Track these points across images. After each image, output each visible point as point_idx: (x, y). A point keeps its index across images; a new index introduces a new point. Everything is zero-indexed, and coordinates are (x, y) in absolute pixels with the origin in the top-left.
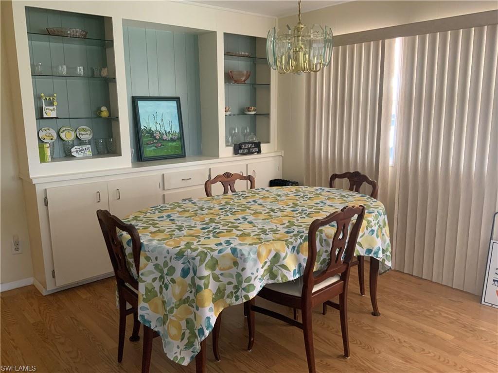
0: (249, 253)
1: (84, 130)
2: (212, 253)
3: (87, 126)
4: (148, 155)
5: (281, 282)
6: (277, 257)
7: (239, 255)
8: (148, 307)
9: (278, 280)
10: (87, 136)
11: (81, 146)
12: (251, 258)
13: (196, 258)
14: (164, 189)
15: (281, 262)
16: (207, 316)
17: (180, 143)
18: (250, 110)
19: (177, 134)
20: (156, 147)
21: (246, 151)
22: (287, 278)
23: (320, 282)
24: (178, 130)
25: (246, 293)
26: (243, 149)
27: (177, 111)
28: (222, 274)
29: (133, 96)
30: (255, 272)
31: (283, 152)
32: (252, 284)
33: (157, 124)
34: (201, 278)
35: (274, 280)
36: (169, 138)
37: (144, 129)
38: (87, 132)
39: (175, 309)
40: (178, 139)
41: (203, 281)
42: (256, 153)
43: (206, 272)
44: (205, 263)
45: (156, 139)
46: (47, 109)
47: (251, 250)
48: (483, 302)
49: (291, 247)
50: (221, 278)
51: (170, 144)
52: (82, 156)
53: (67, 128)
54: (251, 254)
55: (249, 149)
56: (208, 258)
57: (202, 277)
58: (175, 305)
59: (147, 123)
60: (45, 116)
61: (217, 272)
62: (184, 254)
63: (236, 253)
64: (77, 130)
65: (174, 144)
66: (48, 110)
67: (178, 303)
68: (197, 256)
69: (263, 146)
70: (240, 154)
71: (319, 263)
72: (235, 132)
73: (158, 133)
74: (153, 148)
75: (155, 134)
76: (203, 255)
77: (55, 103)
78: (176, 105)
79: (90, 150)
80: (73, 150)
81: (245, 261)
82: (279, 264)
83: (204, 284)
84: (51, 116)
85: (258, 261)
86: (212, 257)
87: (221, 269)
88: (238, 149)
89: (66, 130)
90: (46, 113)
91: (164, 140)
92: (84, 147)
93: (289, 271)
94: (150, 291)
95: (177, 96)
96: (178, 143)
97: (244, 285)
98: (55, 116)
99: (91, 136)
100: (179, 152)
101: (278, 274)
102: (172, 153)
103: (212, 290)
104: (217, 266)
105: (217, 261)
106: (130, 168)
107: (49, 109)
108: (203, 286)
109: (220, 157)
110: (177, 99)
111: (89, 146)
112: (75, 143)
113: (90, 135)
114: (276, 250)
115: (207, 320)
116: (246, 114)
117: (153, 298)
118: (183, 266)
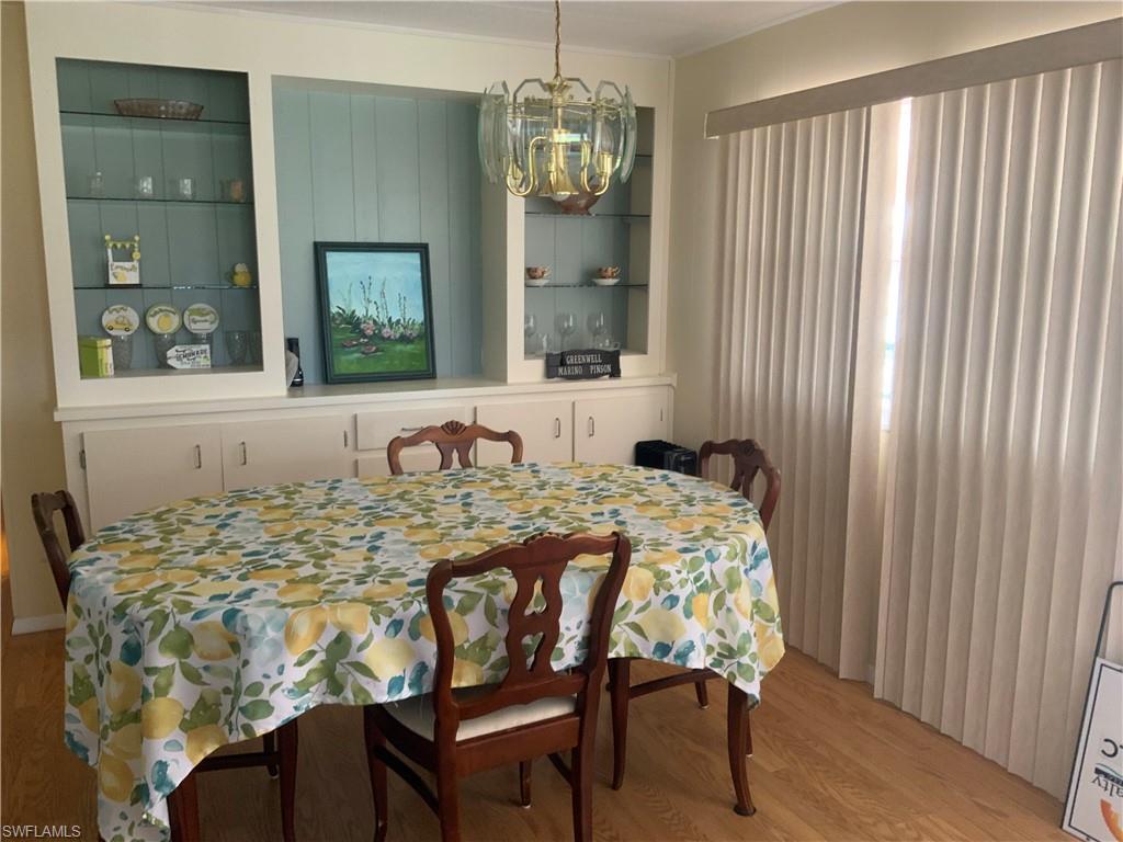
0: (264, 627)
1: (200, 312)
2: (178, 617)
3: (209, 304)
4: (343, 371)
5: (353, 703)
6: (341, 643)
7: (239, 629)
8: (78, 716)
9: (345, 698)
10: (207, 325)
11: (187, 347)
12: (266, 639)
13: (146, 624)
14: (356, 448)
15: (353, 656)
16: (159, 759)
17: (424, 346)
18: (605, 274)
19: (417, 327)
20: (363, 353)
21: (577, 371)
22: (368, 694)
23: (477, 716)
24: (420, 317)
25: (246, 721)
26: (571, 365)
27: (419, 274)
28: (206, 668)
29: (319, 239)
30: (273, 672)
31: (675, 376)
32: (262, 701)
33: (370, 302)
34: (149, 671)
35: (338, 696)
36: (398, 336)
37: (338, 313)
38: (208, 318)
39: (110, 731)
40: (419, 337)
41: (154, 678)
42: (607, 377)
43: (161, 659)
44: (160, 638)
45: (365, 336)
46: (117, 267)
47: (270, 619)
48: (1065, 826)
49: (385, 621)
50: (206, 677)
51: (399, 347)
52: (188, 367)
53: (164, 308)
54: (269, 629)
55: (586, 366)
56: (169, 626)
57: (153, 668)
58: (111, 723)
59: (345, 300)
60: (112, 281)
61: (194, 661)
62: (128, 611)
63: (232, 623)
64: (187, 313)
65: (409, 347)
66: (119, 270)
67: (119, 719)
68: (146, 620)
69: (626, 361)
70: (562, 376)
71: (486, 666)
72: (569, 326)
73: (371, 322)
74: (356, 355)
75: (362, 326)
76: (160, 619)
77: (136, 255)
78: (419, 262)
79: (209, 355)
80: (171, 353)
81: (251, 643)
82: (349, 659)
83: (155, 685)
84: (128, 282)
85: (285, 647)
86: (177, 626)
87: (202, 656)
88: (558, 366)
89: (161, 311)
90: (114, 274)
91: (383, 338)
92: (195, 348)
93: (376, 679)
94: (82, 683)
95: (423, 242)
96: (419, 347)
97: (245, 700)
98: (137, 281)
99: (215, 326)
100: (421, 366)
101: (347, 684)
102: (403, 369)
103: (181, 701)
104: (191, 647)
105: (191, 637)
106: (281, 397)
107: (121, 268)
108: (152, 691)
109: (509, 381)
110: (422, 249)
111: (207, 347)
112: (178, 339)
113: (212, 323)
114: (338, 625)
115: (157, 768)
116: (595, 285)
117: (88, 698)
118: (125, 637)
